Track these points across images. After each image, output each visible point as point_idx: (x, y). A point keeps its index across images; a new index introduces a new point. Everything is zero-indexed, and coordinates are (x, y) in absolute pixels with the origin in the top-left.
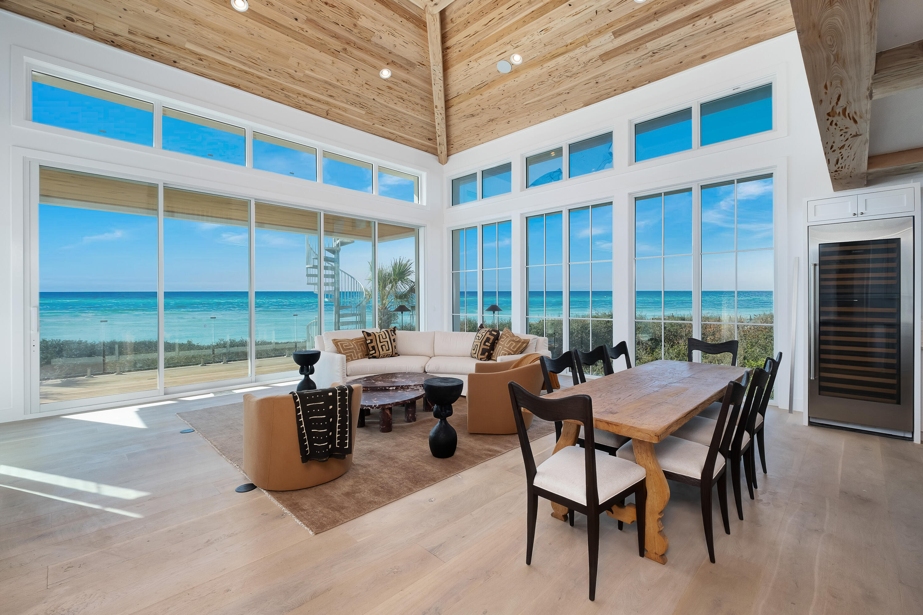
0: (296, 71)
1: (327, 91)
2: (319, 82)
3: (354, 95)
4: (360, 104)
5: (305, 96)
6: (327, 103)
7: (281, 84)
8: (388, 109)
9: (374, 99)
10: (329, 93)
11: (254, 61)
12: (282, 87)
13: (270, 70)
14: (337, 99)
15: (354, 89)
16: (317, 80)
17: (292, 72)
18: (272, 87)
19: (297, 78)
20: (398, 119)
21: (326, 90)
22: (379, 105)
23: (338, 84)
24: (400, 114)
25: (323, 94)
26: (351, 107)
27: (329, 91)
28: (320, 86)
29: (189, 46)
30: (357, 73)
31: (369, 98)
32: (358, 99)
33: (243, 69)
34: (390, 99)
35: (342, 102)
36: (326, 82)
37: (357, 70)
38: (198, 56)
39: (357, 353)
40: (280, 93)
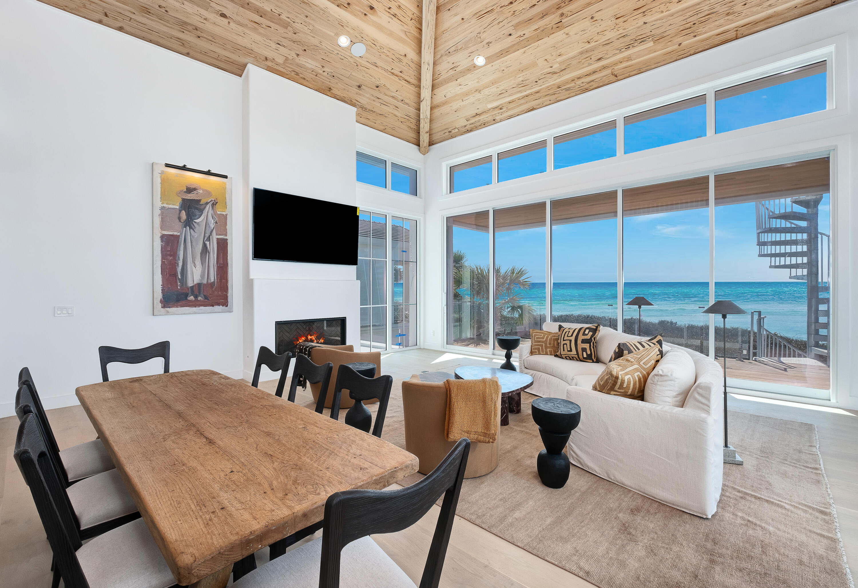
0: (551, 67)
1: (591, 59)
2: (576, 58)
3: (618, 39)
4: (636, 40)
5: (578, 78)
6: (604, 68)
7: (554, 85)
8: (675, 16)
9: (645, 23)
10: (594, 58)
11: (522, 85)
12: (557, 86)
13: (536, 82)
14: (608, 56)
15: (611, 35)
16: (572, 58)
17: (549, 70)
18: (551, 92)
19: (556, 70)
20: (707, 12)
21: (589, 58)
22: (659, 22)
23: (593, 44)
24: (702, 5)
25: (590, 64)
26: (628, 52)
27: (592, 57)
28: (580, 60)
29: (490, 106)
30: (596, 20)
31: (639, 27)
32: (627, 39)
33: (523, 96)
34: (664, 4)
35: (615, 55)
36: (581, 53)
37: (592, 18)
38: (498, 108)
40: (561, 92)
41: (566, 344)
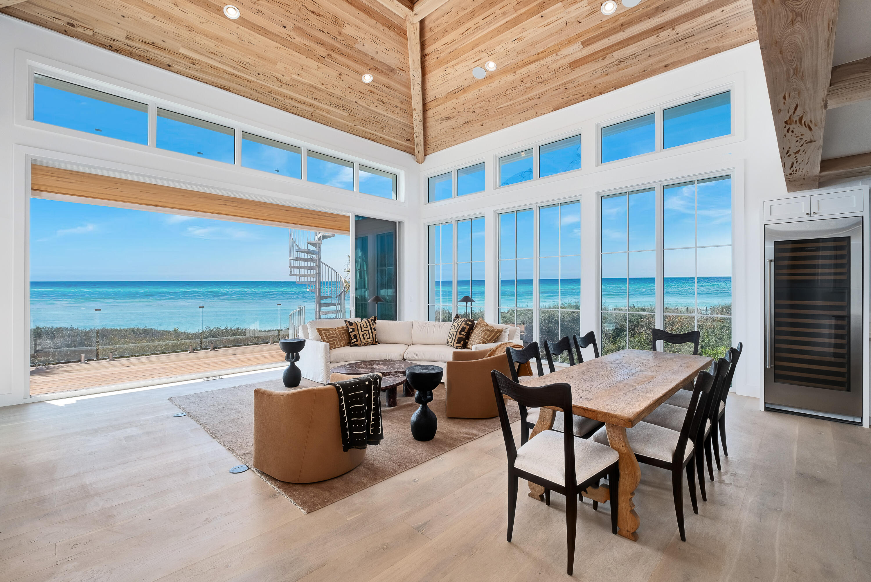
0: (283, 76)
1: (312, 94)
2: (304, 85)
3: (337, 98)
4: (343, 106)
5: (291, 98)
6: (312, 106)
7: (269, 87)
8: (369, 111)
9: (356, 102)
10: (314, 96)
11: (244, 66)
12: (270, 90)
13: (259, 74)
14: (322, 101)
15: (337, 92)
16: (303, 83)
17: (279, 76)
18: (259, 90)
19: (284, 82)
20: (378, 121)
21: (311, 93)
22: (361, 107)
23: (323, 87)
24: (380, 116)
25: (308, 97)
26: (333, 109)
27: (314, 94)
28: (305, 89)
29: (182, 51)
30: (340, 78)
31: (351, 101)
32: (341, 102)
33: (233, 73)
34: (371, 102)
35: (326, 104)
36: (312, 86)
37: (340, 74)
38: (191, 60)
39: (340, 341)
40: (268, 96)
41: (366, 334)
